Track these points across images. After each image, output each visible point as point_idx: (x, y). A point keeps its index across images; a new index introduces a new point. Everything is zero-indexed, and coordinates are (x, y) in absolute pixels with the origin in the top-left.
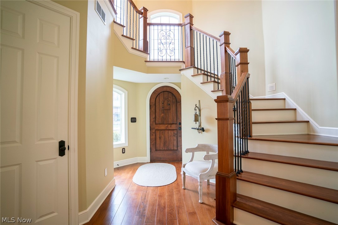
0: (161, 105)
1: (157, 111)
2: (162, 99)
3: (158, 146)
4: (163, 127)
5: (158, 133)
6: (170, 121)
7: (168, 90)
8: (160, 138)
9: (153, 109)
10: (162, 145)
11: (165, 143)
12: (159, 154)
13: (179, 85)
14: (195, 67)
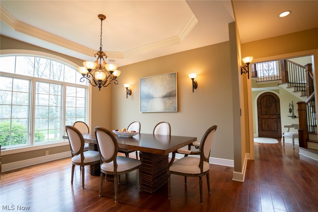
0: (265, 104)
1: (262, 107)
2: (265, 100)
3: (263, 128)
4: (266, 117)
5: (263, 120)
6: (272, 113)
8: (265, 123)
9: (260, 106)
10: (266, 127)
11: (268, 126)
12: (264, 133)
13: (277, 91)
14: (288, 82)
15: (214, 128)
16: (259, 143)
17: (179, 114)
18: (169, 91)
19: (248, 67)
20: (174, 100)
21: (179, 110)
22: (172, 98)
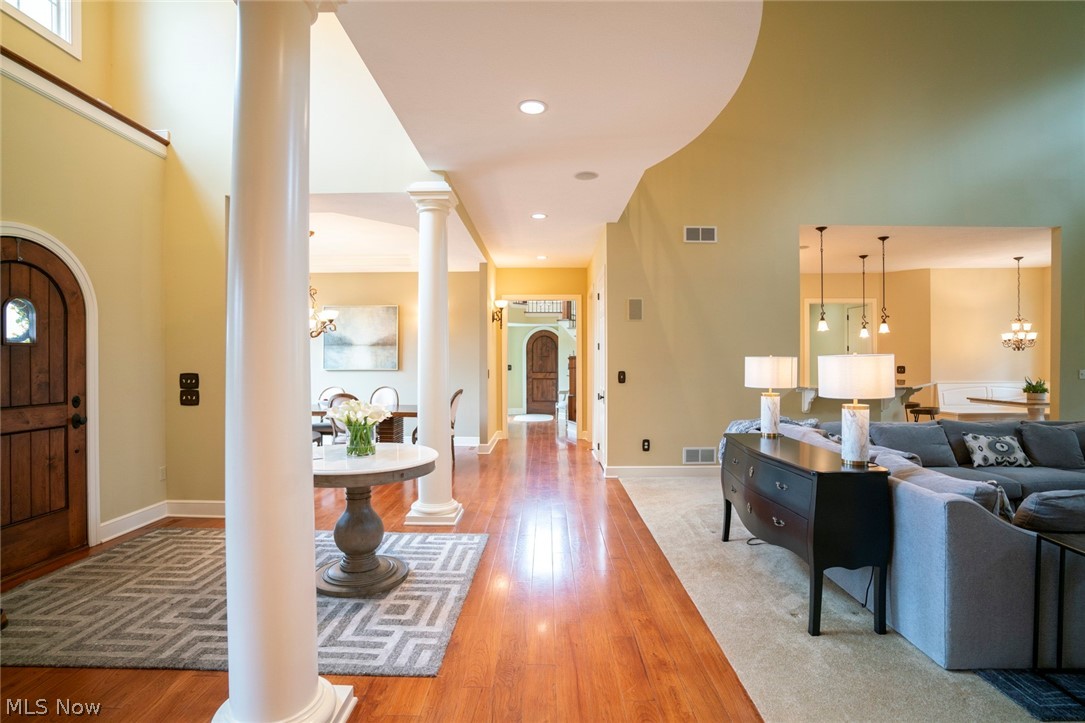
0: (539, 351)
1: (535, 357)
2: (539, 346)
3: (535, 396)
4: (540, 376)
5: (535, 382)
6: (549, 370)
7: (546, 334)
8: (538, 387)
9: (530, 356)
10: (540, 395)
11: (543, 393)
12: (536, 406)
13: (557, 329)
14: (570, 319)
15: (461, 392)
16: (528, 423)
17: (400, 373)
18: (382, 336)
19: (501, 312)
20: (392, 351)
21: (400, 367)
22: (389, 347)
